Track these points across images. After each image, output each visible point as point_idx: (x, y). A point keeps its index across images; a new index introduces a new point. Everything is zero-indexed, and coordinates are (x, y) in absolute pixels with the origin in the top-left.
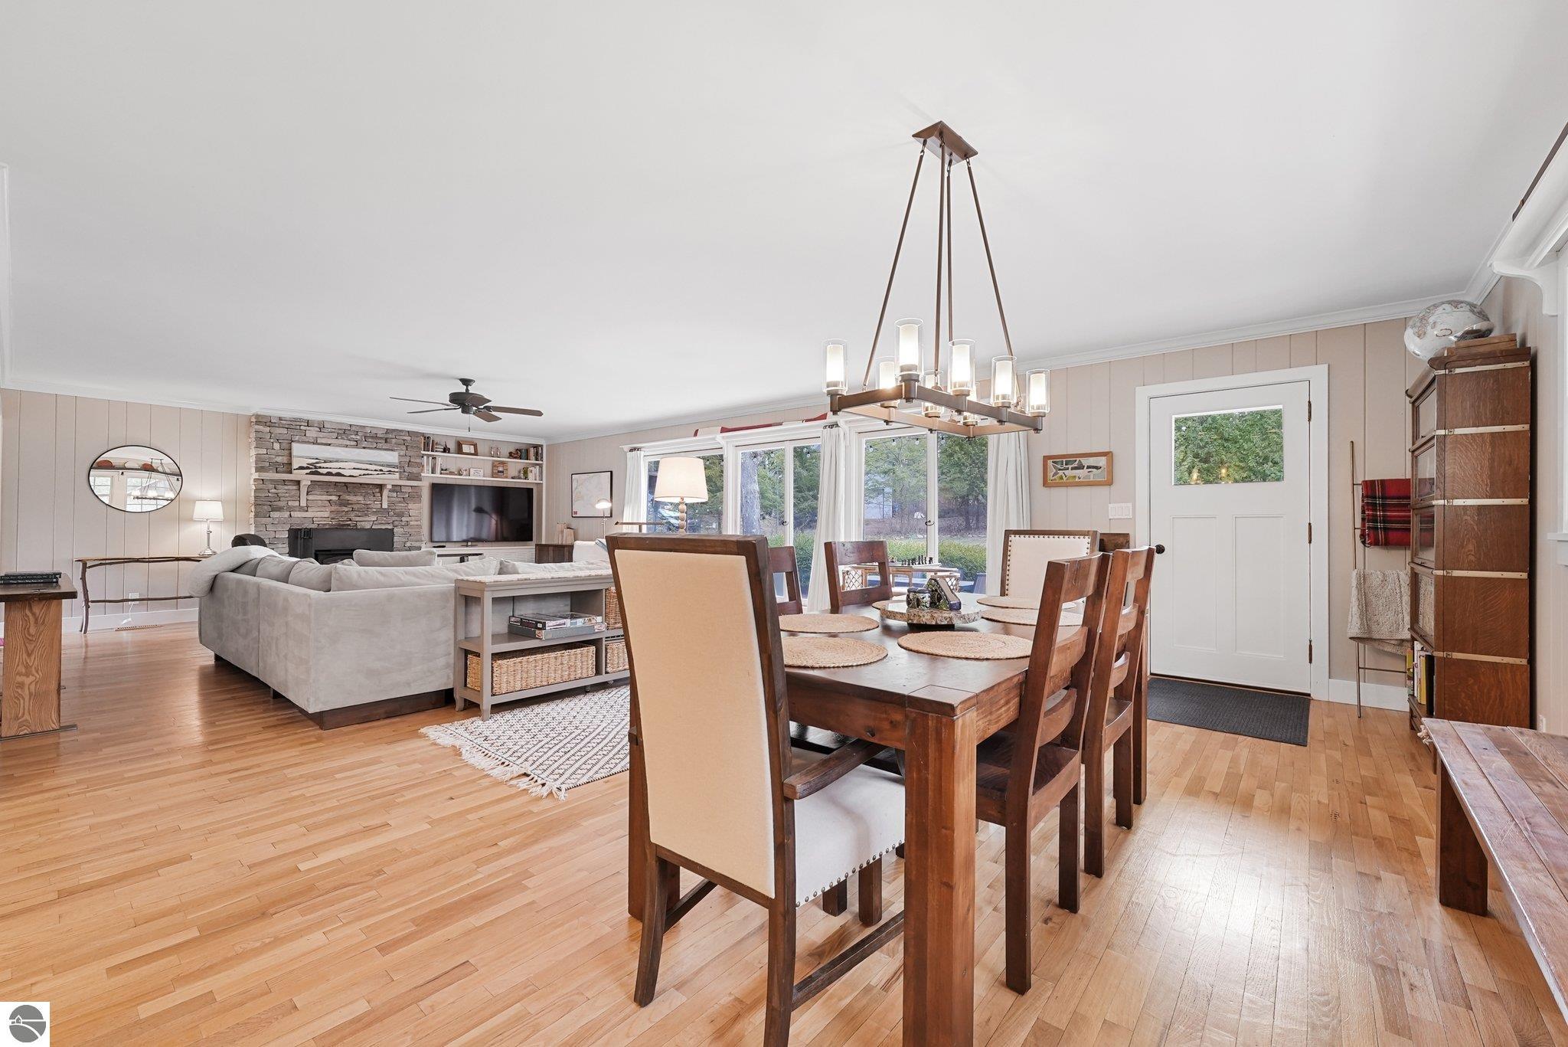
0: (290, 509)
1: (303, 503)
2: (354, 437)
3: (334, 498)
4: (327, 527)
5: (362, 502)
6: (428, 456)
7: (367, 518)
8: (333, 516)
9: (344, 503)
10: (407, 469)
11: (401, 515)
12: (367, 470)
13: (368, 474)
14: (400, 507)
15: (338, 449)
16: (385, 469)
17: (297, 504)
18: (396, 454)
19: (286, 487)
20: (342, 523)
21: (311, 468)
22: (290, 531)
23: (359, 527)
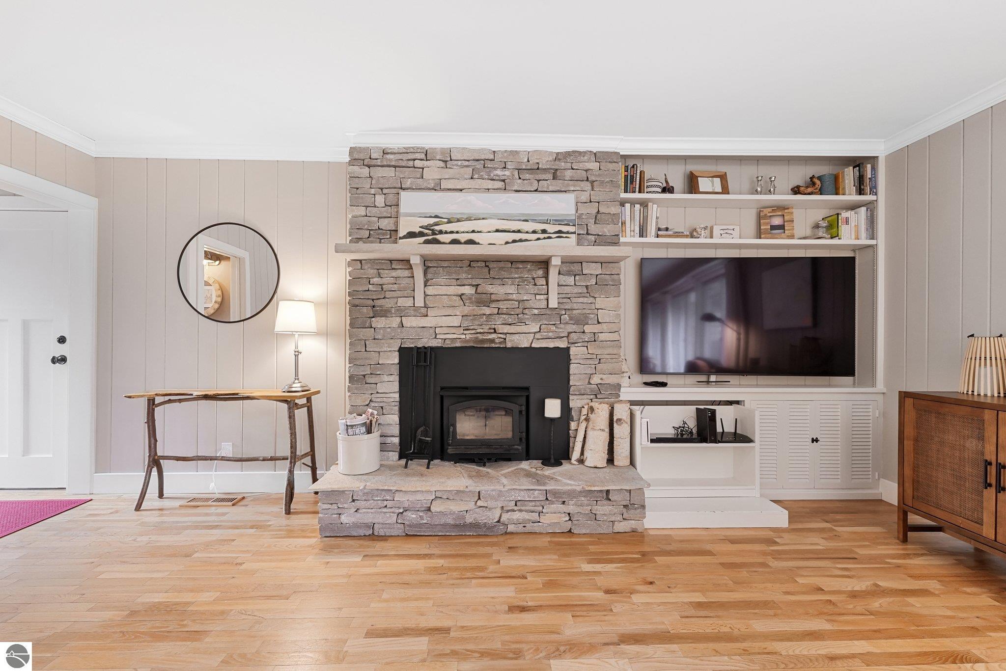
0: (402, 312)
1: (419, 302)
2: (499, 172)
3: (468, 290)
4: (458, 345)
5: (514, 297)
6: (633, 203)
7: (523, 328)
8: (465, 324)
9: (484, 300)
10: (593, 228)
11: (581, 321)
12: (519, 231)
13: (521, 240)
14: (579, 304)
15: (471, 197)
16: (551, 228)
17: (409, 302)
18: (571, 198)
19: (394, 274)
20: (480, 337)
21: (427, 235)
22: (401, 350)
23: (509, 345)
